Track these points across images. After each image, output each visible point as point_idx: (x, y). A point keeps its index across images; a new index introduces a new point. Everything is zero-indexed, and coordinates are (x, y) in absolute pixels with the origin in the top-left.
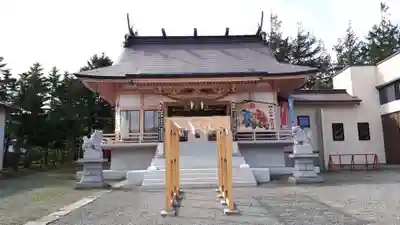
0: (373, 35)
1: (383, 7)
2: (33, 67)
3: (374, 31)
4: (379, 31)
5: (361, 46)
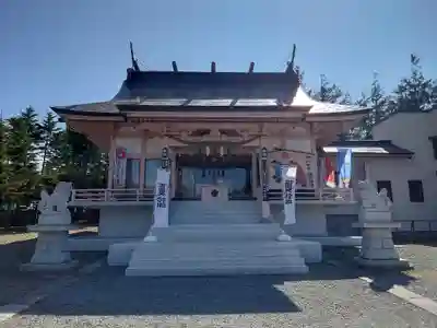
5: (389, 100)
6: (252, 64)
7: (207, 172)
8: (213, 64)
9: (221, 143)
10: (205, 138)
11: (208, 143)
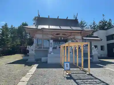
0: (100, 23)
1: (103, 15)
2: (5, 24)
3: (101, 21)
4: (102, 21)
5: (97, 25)
7: (56, 42)
11: (60, 37)
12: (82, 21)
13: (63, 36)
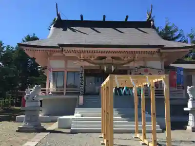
6: (127, 17)
8: (104, 16)
9: (113, 64)
10: (103, 61)
11: (105, 64)
12: (169, 26)
13: (115, 62)
